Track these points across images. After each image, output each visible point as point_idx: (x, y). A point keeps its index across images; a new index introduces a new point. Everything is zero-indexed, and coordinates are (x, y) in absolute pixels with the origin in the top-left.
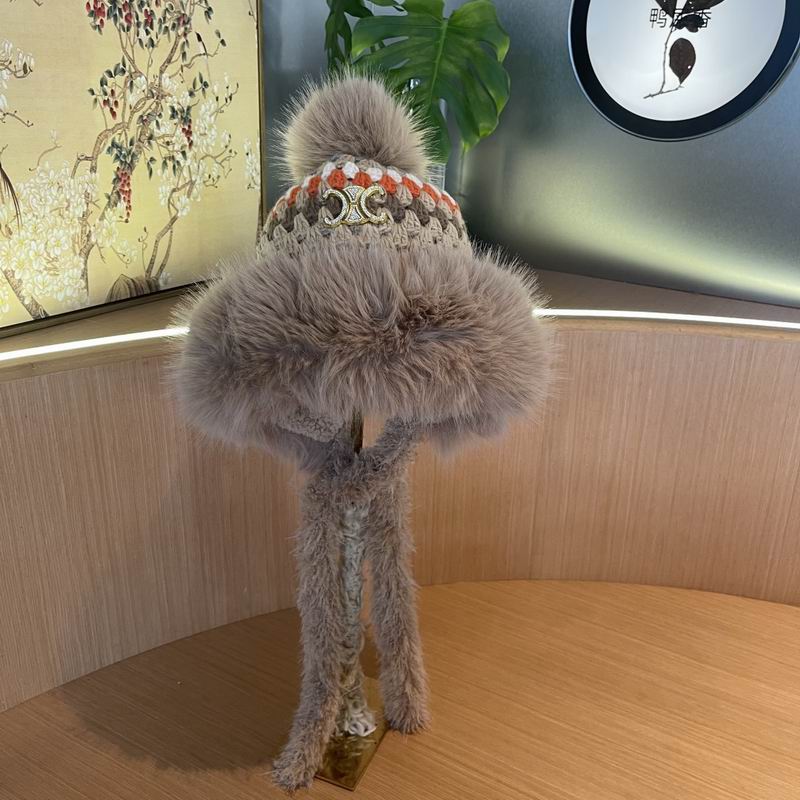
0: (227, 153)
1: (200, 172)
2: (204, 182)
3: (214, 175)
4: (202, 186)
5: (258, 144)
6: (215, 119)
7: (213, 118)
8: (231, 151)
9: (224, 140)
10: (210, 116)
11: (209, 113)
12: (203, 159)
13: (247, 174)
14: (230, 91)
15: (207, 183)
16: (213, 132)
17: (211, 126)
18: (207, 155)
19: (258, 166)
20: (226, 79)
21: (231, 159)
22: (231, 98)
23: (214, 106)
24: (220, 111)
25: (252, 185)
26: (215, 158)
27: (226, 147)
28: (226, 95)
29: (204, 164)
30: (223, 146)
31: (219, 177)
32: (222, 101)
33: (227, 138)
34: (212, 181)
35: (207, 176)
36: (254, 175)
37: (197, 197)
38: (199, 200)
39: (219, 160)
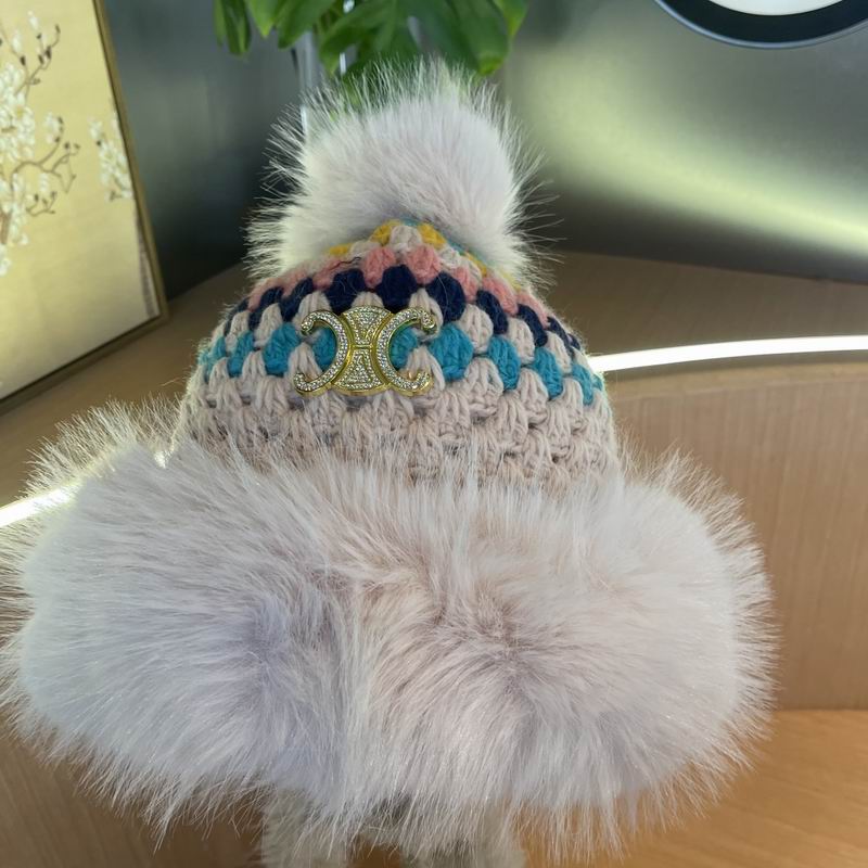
0: (61, 151)
1: (17, 196)
2: (28, 210)
3: (44, 192)
4: (26, 218)
5: (115, 123)
6: (26, 96)
7: (21, 96)
8: (67, 146)
9: (50, 130)
10: (16, 94)
11: (11, 89)
12: (16, 171)
13: (105, 179)
14: (46, 41)
15: (34, 211)
16: (27, 120)
17: (20, 112)
18: (23, 164)
19: (123, 159)
20: (34, 22)
21: (71, 158)
22: (48, 53)
23: (18, 75)
24: (32, 81)
25: (118, 191)
26: (39, 164)
27: (58, 140)
28: (39, 51)
29: (21, 180)
30: (50, 140)
31: (53, 194)
32: (33, 63)
33: (56, 125)
34: (43, 205)
35: (30, 198)
36: (118, 174)
37: (20, 238)
38: (25, 242)
39: (48, 165)
